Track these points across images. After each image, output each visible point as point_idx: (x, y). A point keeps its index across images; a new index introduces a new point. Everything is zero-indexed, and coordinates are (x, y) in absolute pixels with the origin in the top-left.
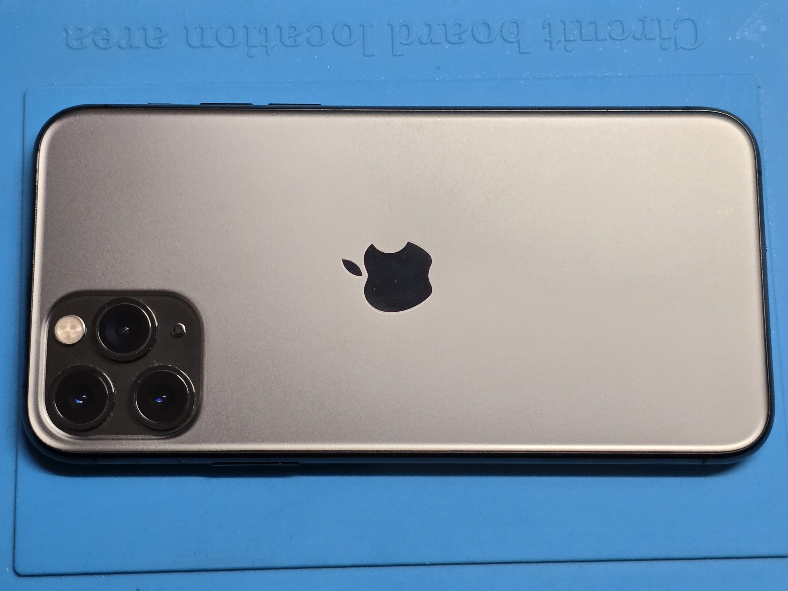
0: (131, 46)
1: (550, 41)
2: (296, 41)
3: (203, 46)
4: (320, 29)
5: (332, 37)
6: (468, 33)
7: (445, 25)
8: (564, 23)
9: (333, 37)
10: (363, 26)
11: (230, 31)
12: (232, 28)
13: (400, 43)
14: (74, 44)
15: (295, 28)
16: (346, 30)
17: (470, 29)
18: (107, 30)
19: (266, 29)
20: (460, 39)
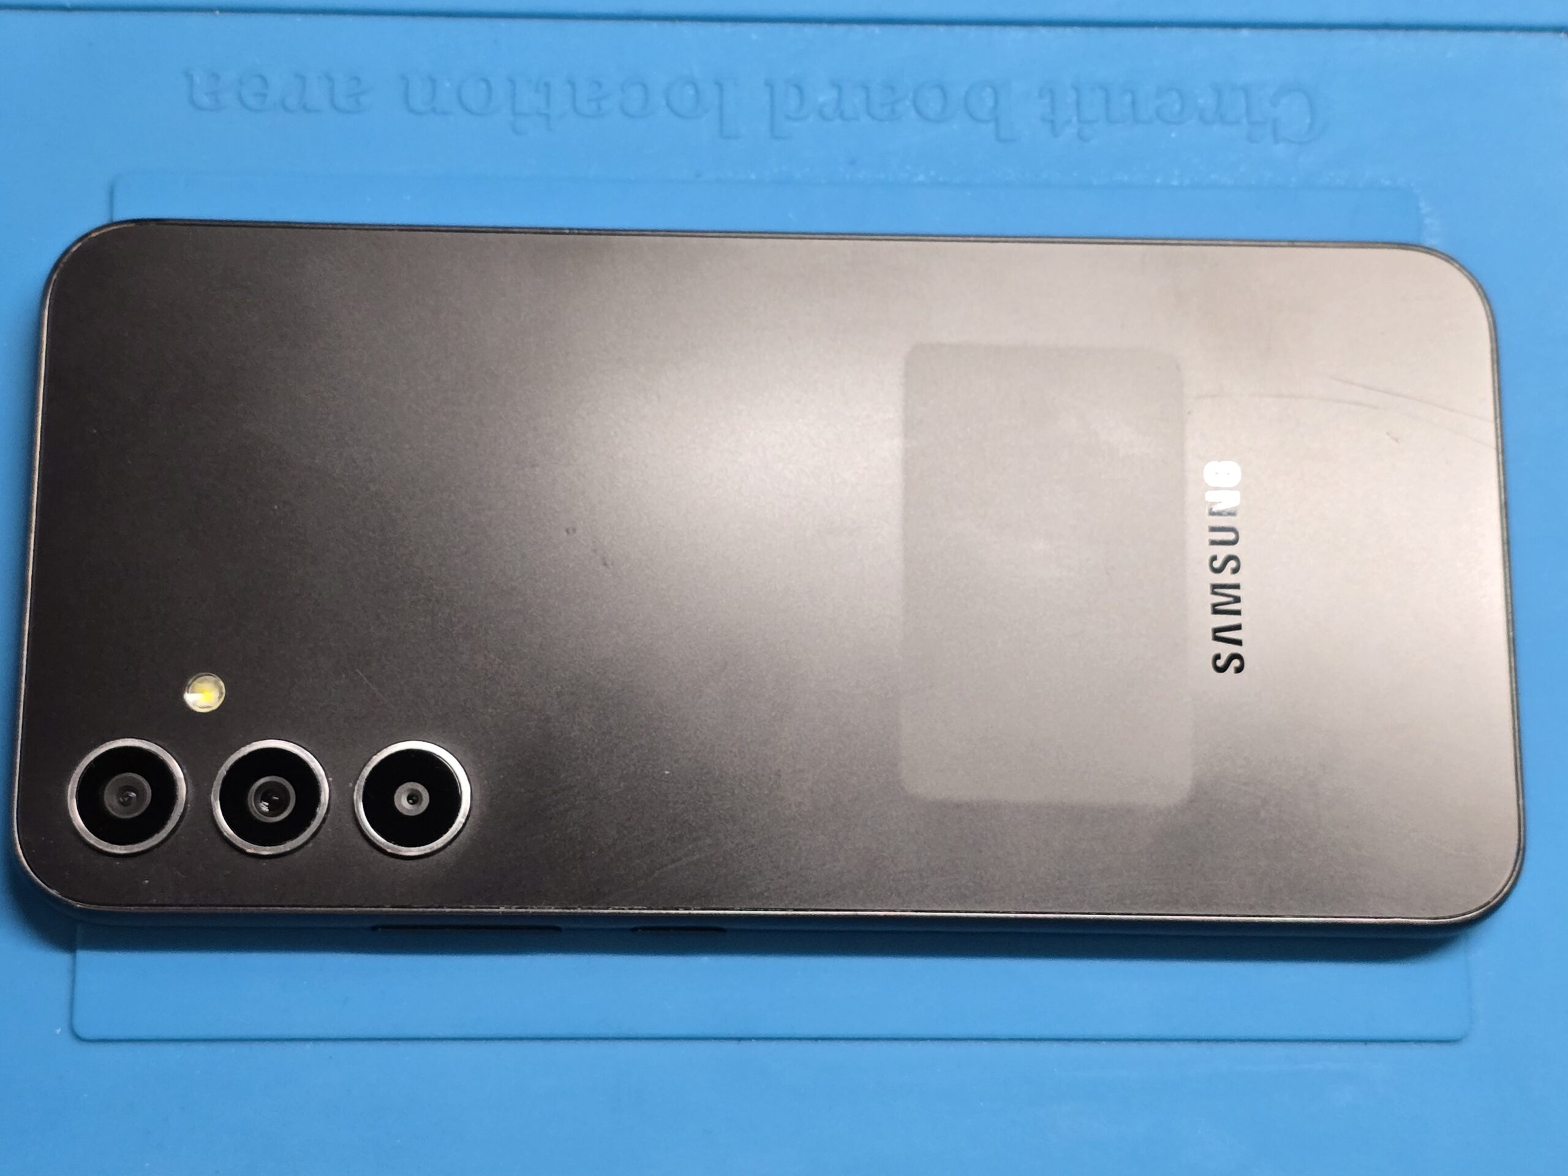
0: (305, 109)
1: (1052, 122)
2: (599, 108)
3: (434, 110)
4: (645, 86)
5: (664, 103)
6: (908, 103)
7: (866, 88)
8: (1077, 90)
9: (669, 105)
10: (720, 85)
11: (483, 86)
12: (487, 81)
13: (788, 117)
14: (205, 101)
15: (599, 85)
16: (692, 92)
17: (911, 95)
18: (263, 79)
19: (547, 85)
20: (893, 111)
